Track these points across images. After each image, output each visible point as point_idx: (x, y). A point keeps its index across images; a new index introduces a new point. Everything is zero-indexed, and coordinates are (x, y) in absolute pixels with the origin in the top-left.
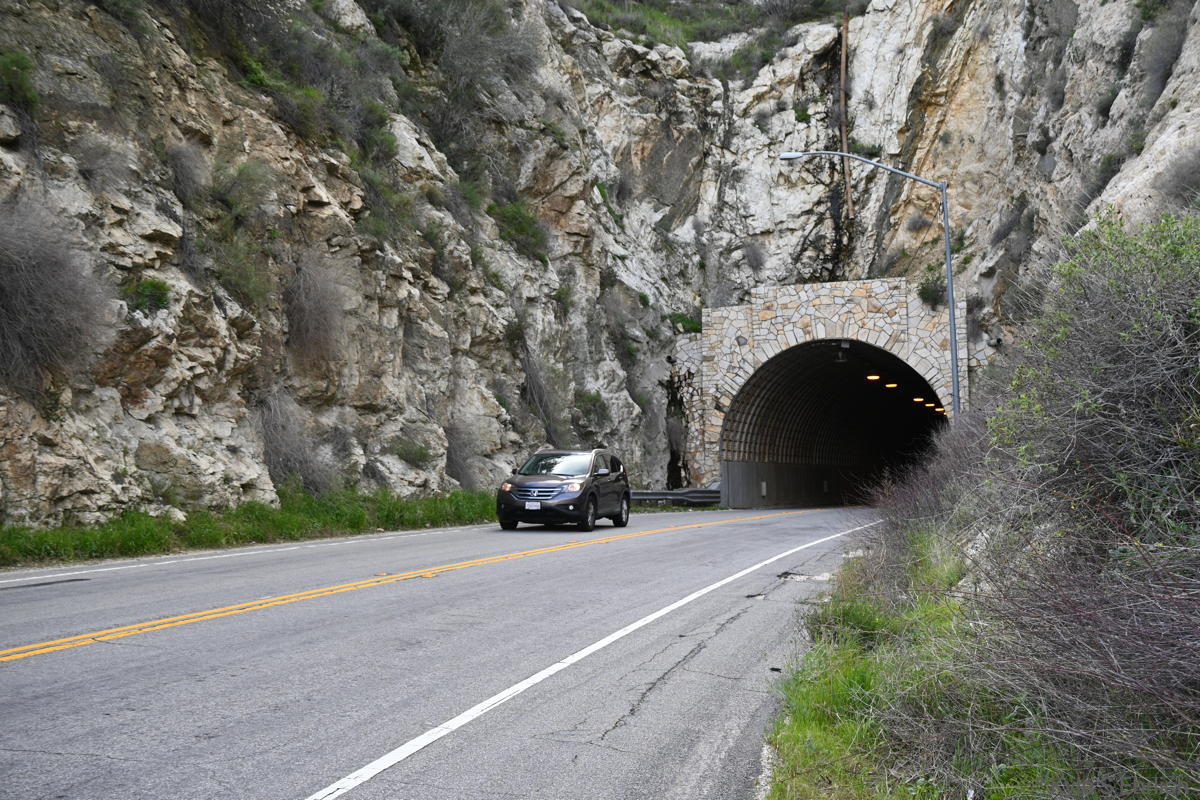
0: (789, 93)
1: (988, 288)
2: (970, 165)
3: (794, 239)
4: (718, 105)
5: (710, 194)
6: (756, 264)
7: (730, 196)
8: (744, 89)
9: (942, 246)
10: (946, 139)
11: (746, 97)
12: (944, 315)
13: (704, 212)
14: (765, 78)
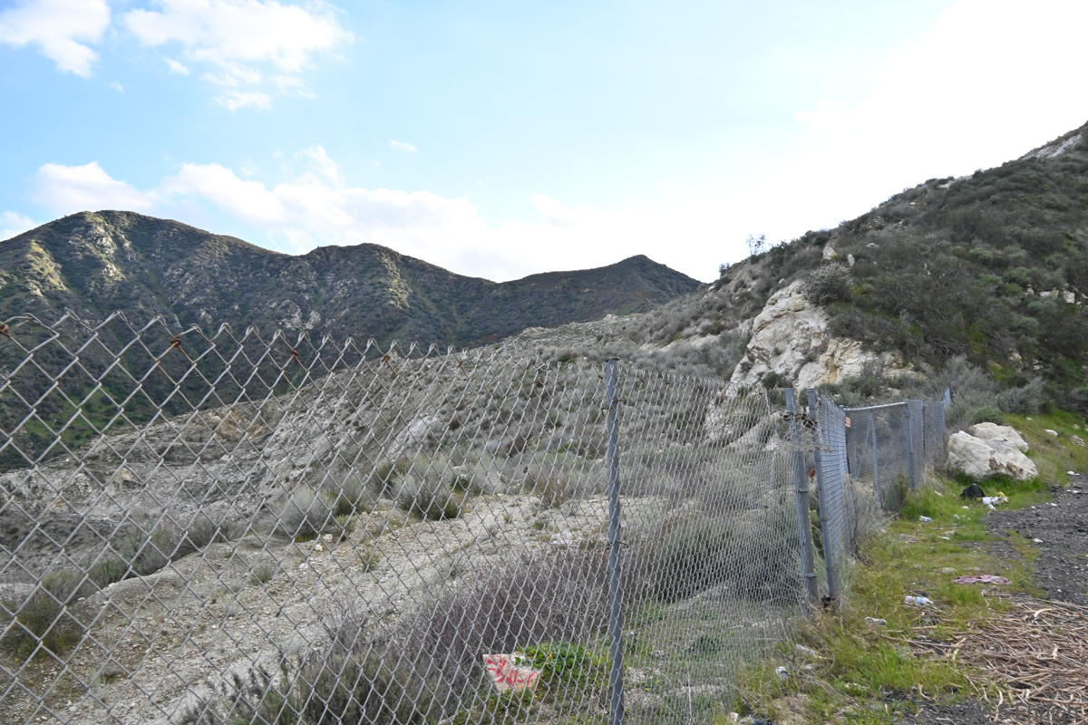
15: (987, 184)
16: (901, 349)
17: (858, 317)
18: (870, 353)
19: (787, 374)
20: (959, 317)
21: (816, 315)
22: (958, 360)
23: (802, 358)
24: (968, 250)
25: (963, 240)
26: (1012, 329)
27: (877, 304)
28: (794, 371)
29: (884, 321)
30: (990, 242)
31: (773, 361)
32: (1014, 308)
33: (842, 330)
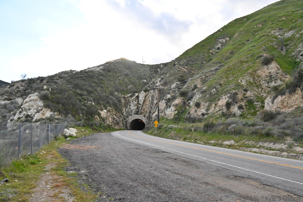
0: (135, 99)
1: (148, 116)
2: (147, 106)
3: (135, 111)
4: (129, 100)
5: (129, 107)
6: (132, 112)
7: (130, 107)
8: (131, 98)
9: (145, 112)
10: (146, 104)
11: (131, 99)
12: (145, 118)
13: (128, 108)
14: (133, 98)
15: (82, 74)
16: (59, 112)
17: (50, 104)
18: (52, 112)
19: (32, 115)
20: (71, 106)
21: (41, 102)
22: (70, 115)
23: (36, 111)
24: (76, 91)
25: (75, 88)
26: (81, 109)
27: (55, 101)
28: (33, 114)
29: (56, 105)
30: (80, 90)
31: (28, 111)
32: (82, 105)
33: (46, 106)
